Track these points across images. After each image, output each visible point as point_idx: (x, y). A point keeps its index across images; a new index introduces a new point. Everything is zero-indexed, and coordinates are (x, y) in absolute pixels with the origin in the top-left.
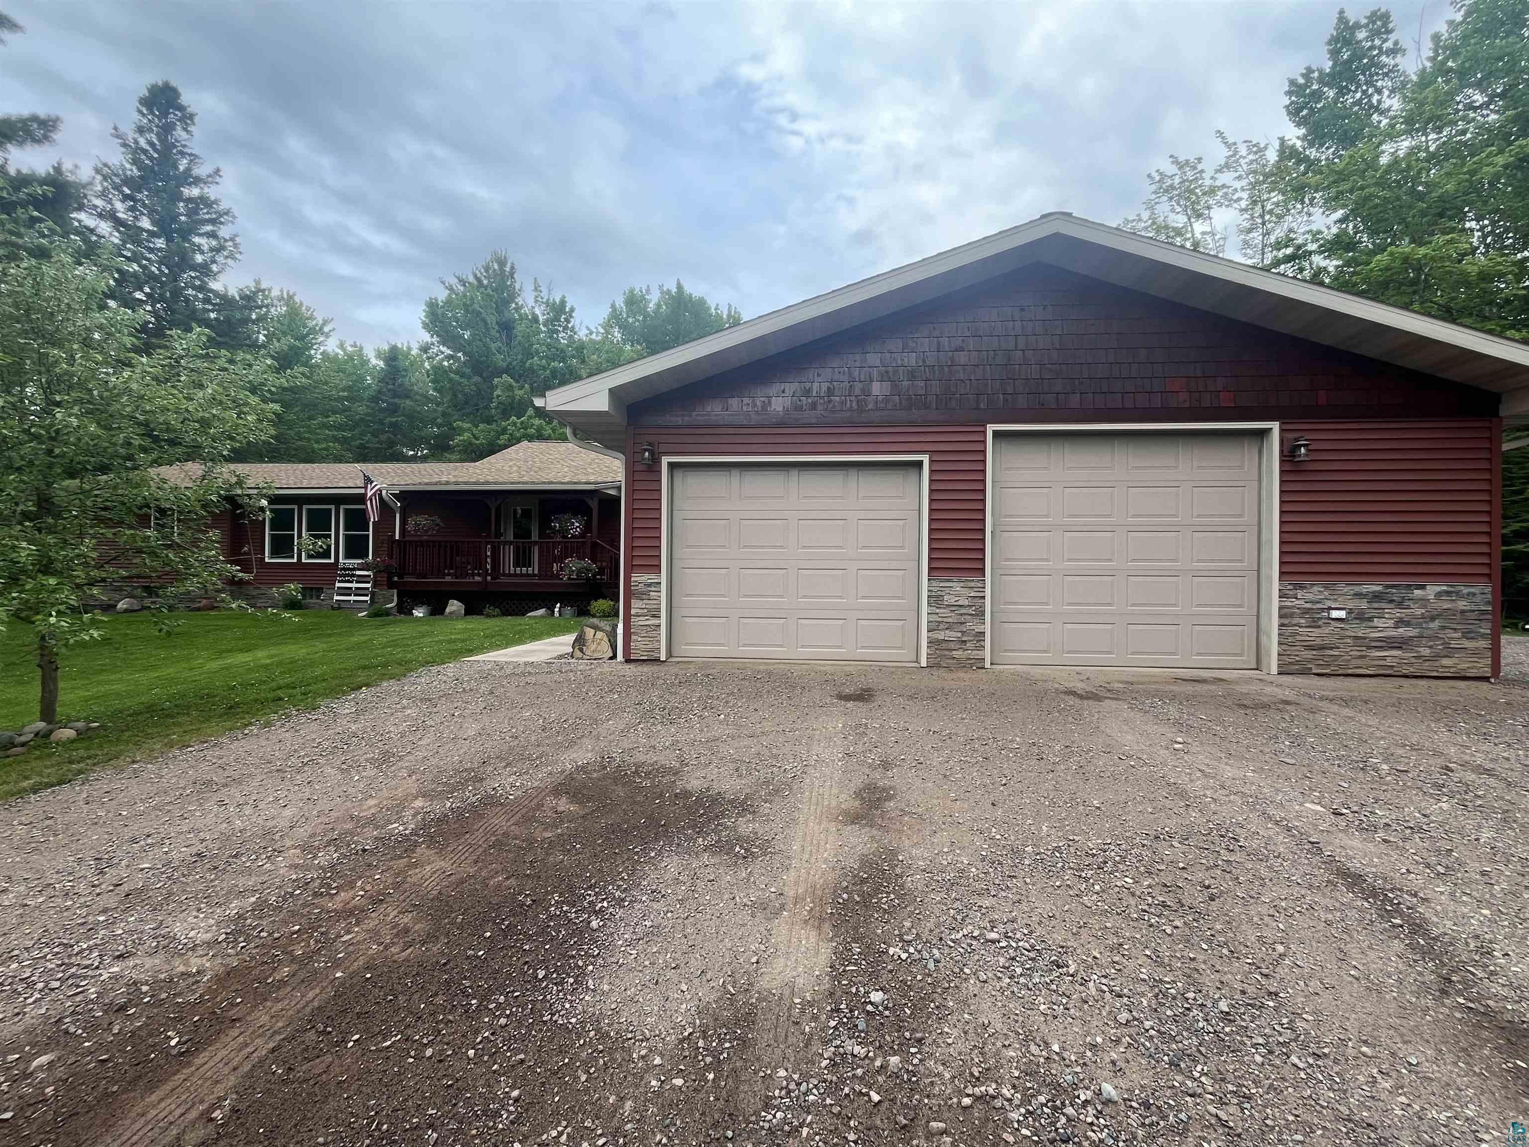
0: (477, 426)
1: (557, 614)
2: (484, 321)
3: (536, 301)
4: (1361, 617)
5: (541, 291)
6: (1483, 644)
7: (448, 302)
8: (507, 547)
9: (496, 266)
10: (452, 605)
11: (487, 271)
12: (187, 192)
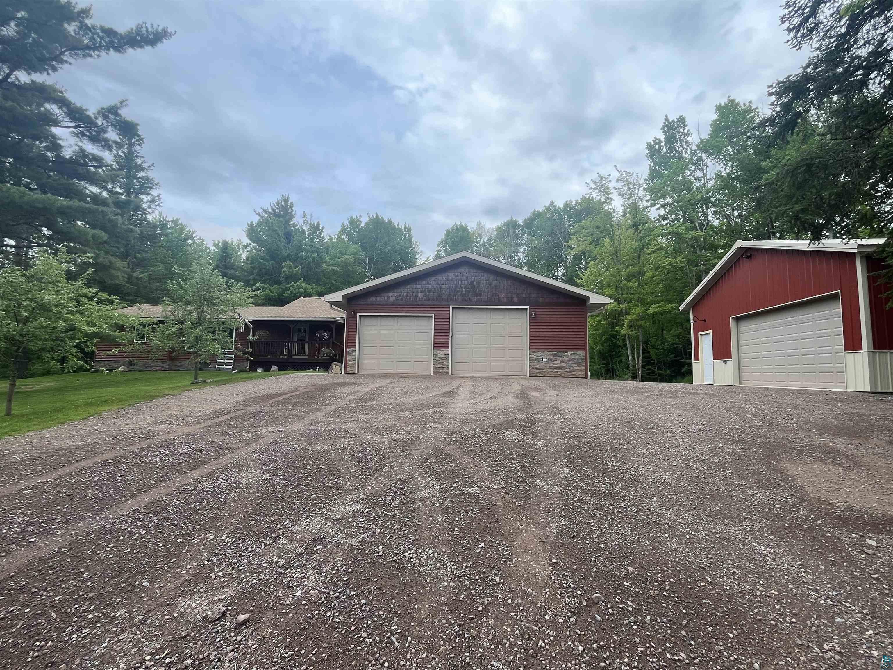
0: (272, 286)
2: (278, 234)
3: (304, 223)
4: (551, 361)
5: (307, 218)
6: (583, 368)
7: (259, 224)
8: (295, 344)
9: (283, 203)
10: (273, 368)
11: (278, 205)
12: (140, 174)
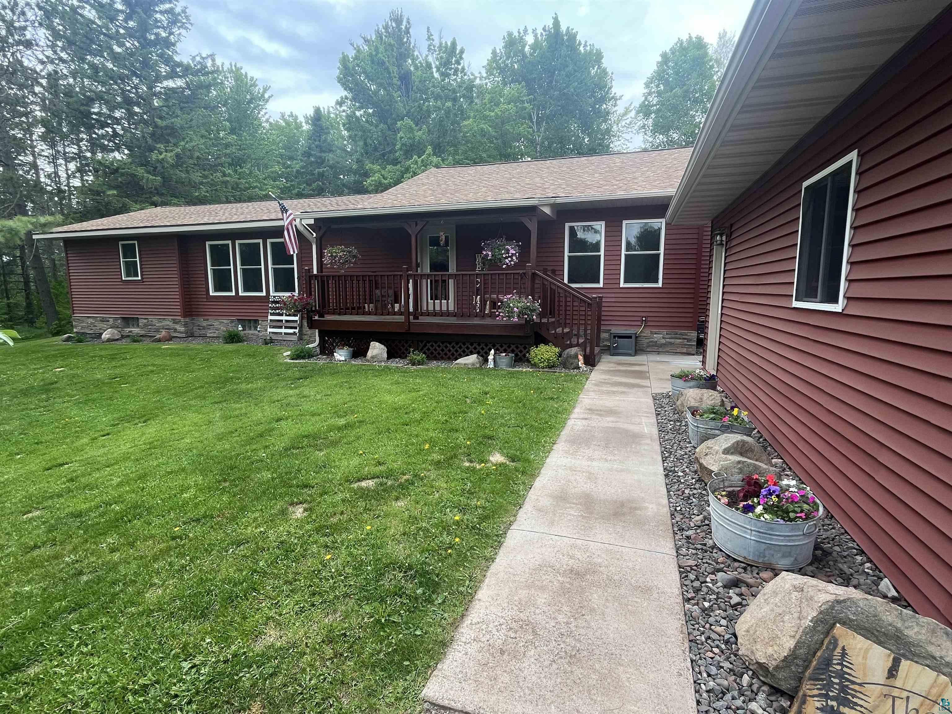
0: (384, 169)
1: (491, 364)
2: (387, 70)
3: (430, 50)
5: (433, 40)
8: (424, 281)
9: (394, 25)
10: (374, 348)
11: (386, 29)
